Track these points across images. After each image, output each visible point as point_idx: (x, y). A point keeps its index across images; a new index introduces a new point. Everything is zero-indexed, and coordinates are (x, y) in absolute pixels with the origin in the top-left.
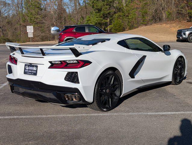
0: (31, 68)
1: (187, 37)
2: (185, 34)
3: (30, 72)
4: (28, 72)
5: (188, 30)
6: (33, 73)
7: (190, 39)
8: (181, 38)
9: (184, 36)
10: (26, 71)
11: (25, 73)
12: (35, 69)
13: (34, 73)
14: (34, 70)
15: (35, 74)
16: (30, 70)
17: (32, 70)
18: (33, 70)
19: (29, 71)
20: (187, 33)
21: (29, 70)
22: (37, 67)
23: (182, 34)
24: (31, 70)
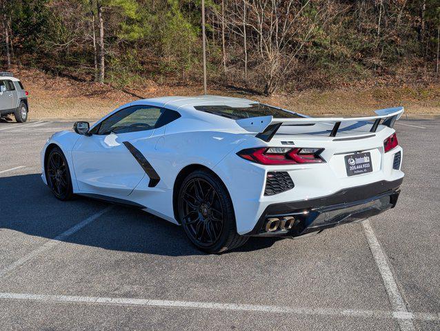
0: (359, 161)
3: (359, 169)
4: (356, 170)
10: (351, 168)
11: (350, 173)
12: (366, 159)
13: (366, 168)
14: (366, 163)
15: (370, 169)
16: (358, 164)
17: (362, 164)
18: (364, 163)
19: (357, 167)
21: (356, 165)
22: (368, 155)
24: (360, 164)
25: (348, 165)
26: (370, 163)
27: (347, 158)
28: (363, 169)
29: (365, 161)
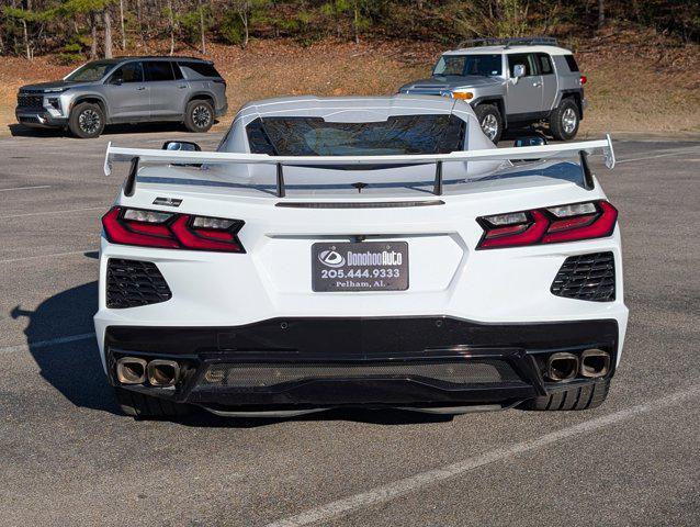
1: (66, 116)
2: (56, 105)
3: (357, 280)
4: (343, 280)
5: (65, 87)
6: (379, 279)
7: (79, 124)
8: (42, 120)
9: (55, 113)
10: (325, 274)
11: (321, 284)
12: (388, 258)
13: (387, 280)
14: (387, 267)
16: (355, 268)
17: (371, 268)
18: (379, 267)
19: (351, 274)
20: (66, 100)
21: (346, 268)
23: (46, 103)
24: (363, 268)
25: (317, 267)
26: (405, 267)
27: (317, 249)
28: (371, 280)
29: (385, 263)
